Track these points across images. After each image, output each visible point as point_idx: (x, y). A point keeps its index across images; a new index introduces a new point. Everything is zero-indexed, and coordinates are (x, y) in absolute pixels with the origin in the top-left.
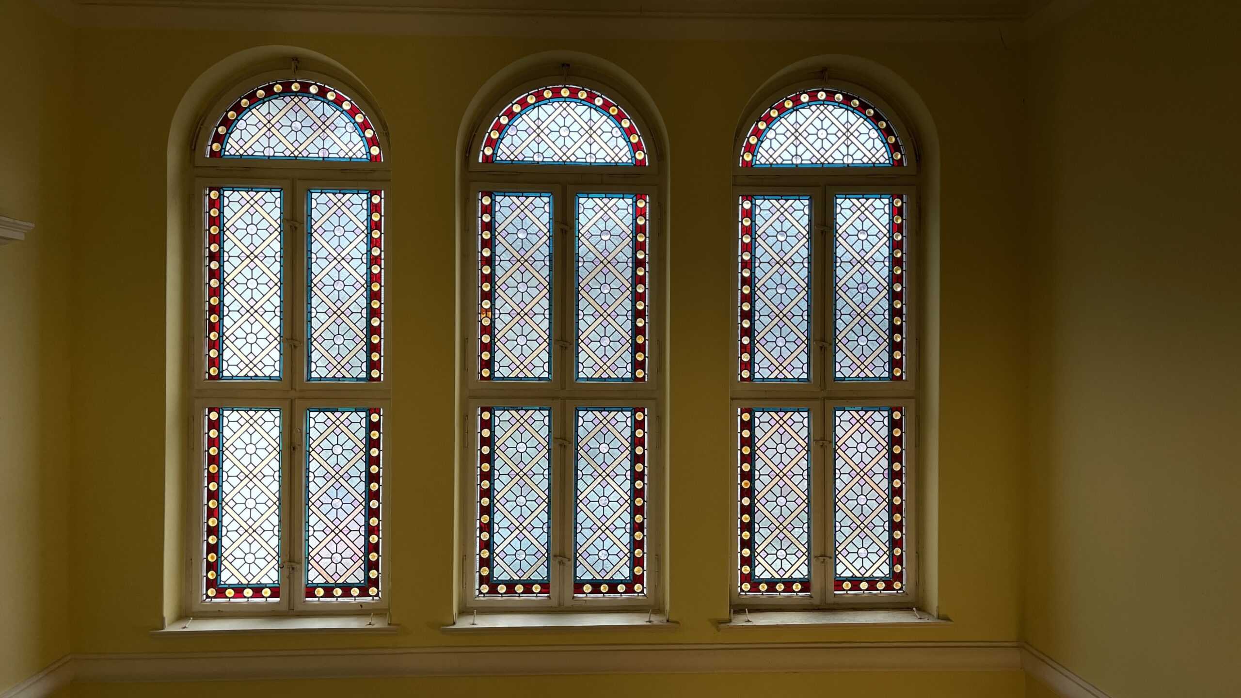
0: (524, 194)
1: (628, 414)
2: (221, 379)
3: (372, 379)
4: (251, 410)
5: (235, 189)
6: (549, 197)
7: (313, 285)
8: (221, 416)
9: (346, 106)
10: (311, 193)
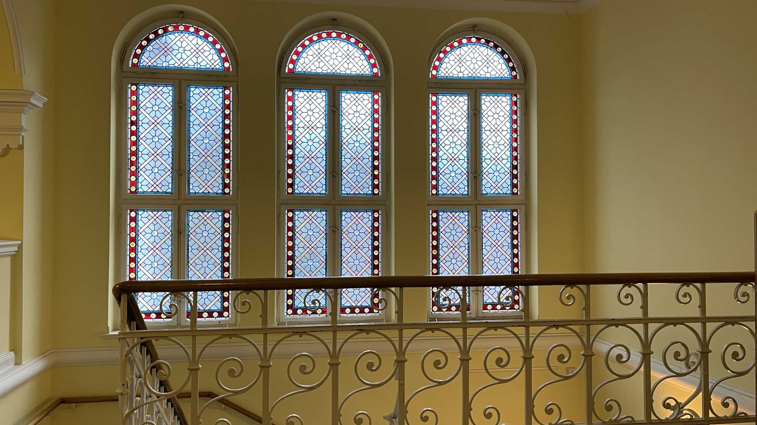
0: (311, 91)
1: (370, 214)
2: (137, 193)
3: (225, 193)
4: (154, 211)
5: (146, 85)
6: (325, 92)
7: (191, 140)
8: (137, 215)
9: (211, 39)
10: (190, 88)
